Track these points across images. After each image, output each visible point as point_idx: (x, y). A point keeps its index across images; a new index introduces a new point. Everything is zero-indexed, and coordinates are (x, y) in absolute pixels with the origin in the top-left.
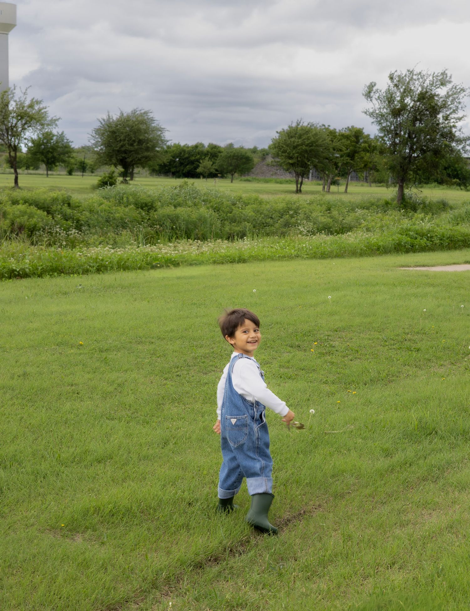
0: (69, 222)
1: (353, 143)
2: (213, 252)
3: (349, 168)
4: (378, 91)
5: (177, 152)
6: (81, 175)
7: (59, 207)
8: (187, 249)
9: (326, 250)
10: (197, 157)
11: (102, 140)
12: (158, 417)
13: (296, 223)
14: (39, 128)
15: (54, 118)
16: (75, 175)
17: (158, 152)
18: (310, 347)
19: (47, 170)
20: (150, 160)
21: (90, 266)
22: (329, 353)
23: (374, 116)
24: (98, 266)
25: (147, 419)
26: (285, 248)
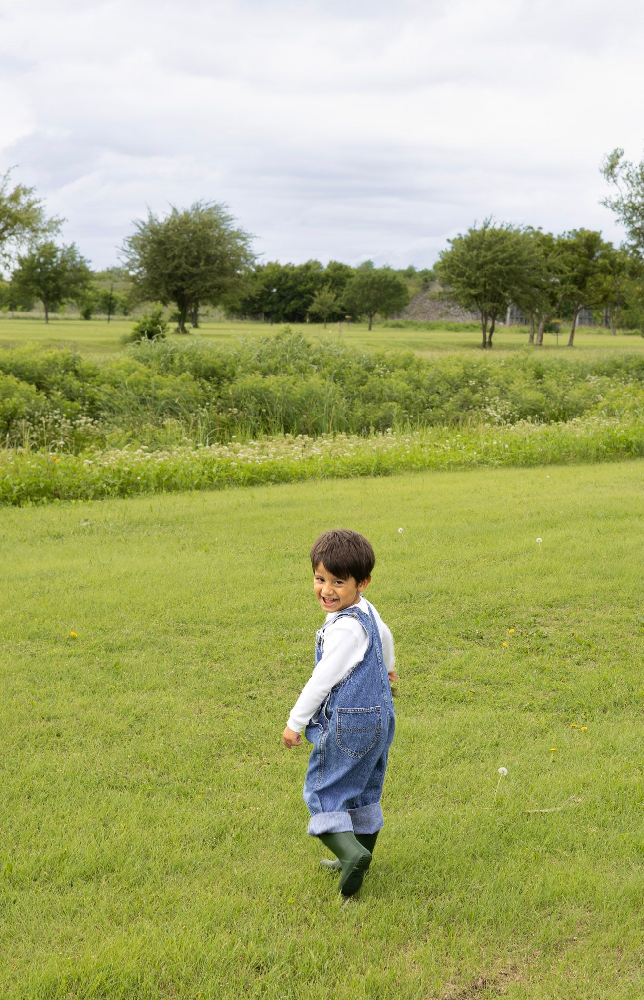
1: (583, 258)
2: (331, 455)
3: (576, 302)
4: (628, 164)
5: (274, 277)
6: (106, 320)
7: (60, 376)
8: (284, 451)
9: (534, 451)
10: (308, 286)
11: (141, 256)
12: (207, 783)
13: (482, 402)
14: (28, 236)
15: (54, 220)
16: (95, 320)
17: (239, 276)
18: (501, 638)
19: (47, 311)
20: (225, 291)
21: (108, 484)
22: (537, 650)
23: (619, 209)
24: (121, 484)
25: (187, 788)
26: (460, 449)
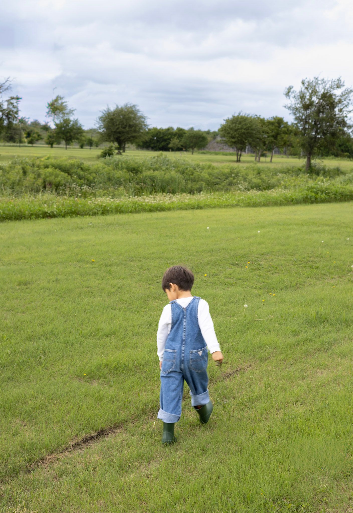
0: (82, 181)
1: (276, 128)
2: (180, 201)
3: (273, 145)
4: (294, 92)
5: (155, 133)
6: (89, 149)
7: (75, 170)
8: (162, 199)
9: (256, 201)
10: (168, 137)
11: (103, 124)
12: (144, 309)
13: (236, 183)
14: (61, 116)
15: (72, 109)
16: (85, 149)
17: (142, 133)
18: (245, 265)
19: (66, 145)
20: (136, 138)
21: (97, 210)
22: (258, 269)
23: (290, 109)
24: (102, 210)
25: (138, 310)
26: (229, 200)
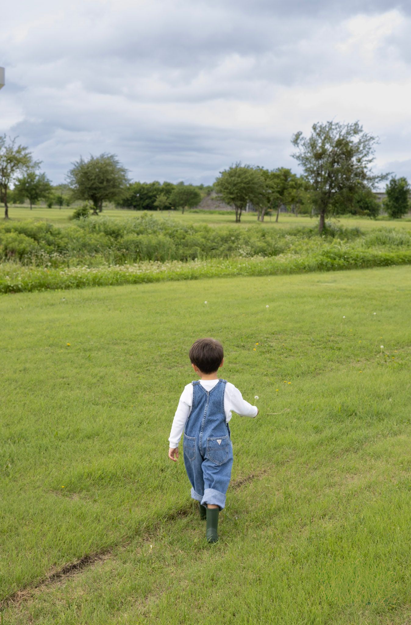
0: (52, 247)
1: (282, 181)
2: (170, 271)
3: (279, 202)
4: (304, 138)
5: (138, 189)
6: (59, 208)
7: (44, 234)
8: (149, 268)
9: (262, 269)
10: (154, 193)
11: (76, 179)
12: (133, 403)
13: (237, 247)
14: (24, 169)
15: (37, 162)
16: (54, 208)
17: (122, 189)
18: (253, 347)
19: (31, 204)
20: (115, 195)
21: (71, 283)
22: (268, 352)
23: (300, 159)
24: (77, 283)
25: (125, 404)
26: (229, 268)
